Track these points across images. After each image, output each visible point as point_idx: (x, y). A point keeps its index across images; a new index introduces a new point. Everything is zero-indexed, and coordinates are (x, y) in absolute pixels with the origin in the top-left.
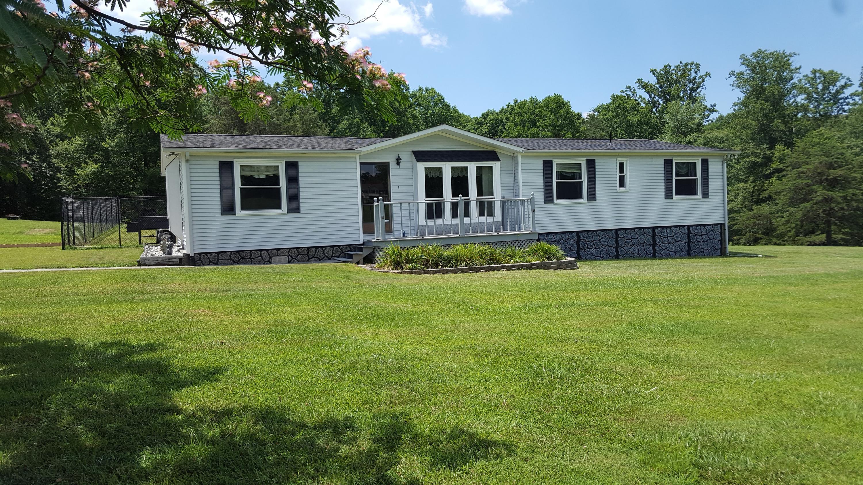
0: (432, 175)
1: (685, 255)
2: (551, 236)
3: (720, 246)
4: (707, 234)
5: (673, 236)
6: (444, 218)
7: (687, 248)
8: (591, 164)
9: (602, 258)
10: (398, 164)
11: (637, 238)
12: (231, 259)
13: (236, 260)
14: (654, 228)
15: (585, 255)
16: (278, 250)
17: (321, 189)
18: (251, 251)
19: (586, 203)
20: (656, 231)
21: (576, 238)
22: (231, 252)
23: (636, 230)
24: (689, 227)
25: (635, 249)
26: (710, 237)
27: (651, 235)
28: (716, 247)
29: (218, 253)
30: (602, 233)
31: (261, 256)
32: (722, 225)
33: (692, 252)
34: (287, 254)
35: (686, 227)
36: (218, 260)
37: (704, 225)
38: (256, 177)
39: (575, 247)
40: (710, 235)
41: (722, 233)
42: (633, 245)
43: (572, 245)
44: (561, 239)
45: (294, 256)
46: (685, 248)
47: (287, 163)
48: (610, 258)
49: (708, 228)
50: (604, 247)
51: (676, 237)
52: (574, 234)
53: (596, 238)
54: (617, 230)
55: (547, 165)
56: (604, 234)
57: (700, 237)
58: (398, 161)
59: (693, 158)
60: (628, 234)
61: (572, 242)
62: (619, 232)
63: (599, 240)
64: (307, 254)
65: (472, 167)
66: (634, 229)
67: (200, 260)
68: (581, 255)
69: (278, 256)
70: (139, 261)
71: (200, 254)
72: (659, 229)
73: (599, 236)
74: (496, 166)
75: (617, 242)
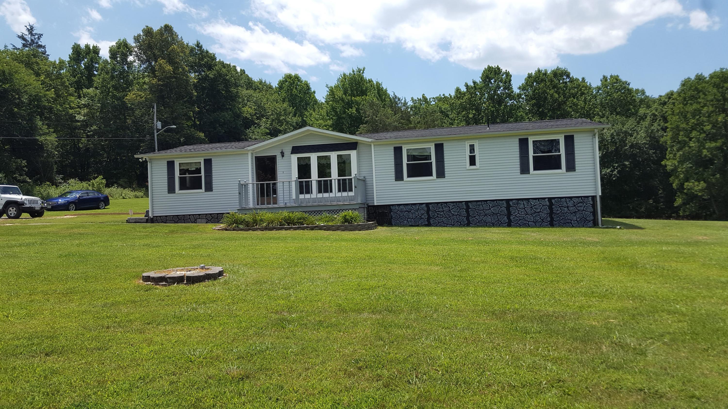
0: (302, 163)
1: (547, 225)
2: (401, 207)
3: (592, 218)
4: (575, 206)
5: (532, 207)
6: (312, 193)
7: (549, 219)
8: (439, 148)
9: (453, 225)
10: (283, 156)
11: (490, 209)
12: (173, 220)
13: (176, 221)
14: (508, 201)
15: (436, 223)
16: (199, 215)
17: (232, 175)
18: (184, 215)
19: (435, 180)
20: (511, 203)
21: (426, 209)
22: (173, 216)
23: (488, 202)
24: (550, 199)
25: (489, 219)
26: (579, 208)
27: (505, 206)
28: (588, 219)
29: (166, 216)
30: (452, 204)
31: (190, 219)
32: (594, 198)
33: (555, 223)
34: (205, 218)
35: (547, 199)
36: (166, 220)
37: (571, 198)
38: (190, 169)
39: (425, 216)
40: (578, 207)
41: (594, 205)
42: (486, 215)
43: (423, 214)
44: (411, 210)
45: (209, 219)
46: (547, 218)
47: (205, 160)
48: (461, 225)
49: (576, 200)
50: (454, 216)
51: (535, 208)
52: (424, 205)
53: (446, 208)
54: (467, 202)
55: (398, 151)
56: (455, 206)
57: (566, 209)
58: (283, 154)
59: (553, 136)
60: (479, 205)
61: (422, 212)
62: (469, 204)
63: (450, 210)
64: (217, 218)
65: (334, 156)
66: (486, 201)
67: (157, 220)
68: (432, 222)
69: (199, 219)
70: (127, 221)
71: (157, 217)
72: (514, 201)
73: (449, 207)
74: (353, 154)
75: (467, 211)
